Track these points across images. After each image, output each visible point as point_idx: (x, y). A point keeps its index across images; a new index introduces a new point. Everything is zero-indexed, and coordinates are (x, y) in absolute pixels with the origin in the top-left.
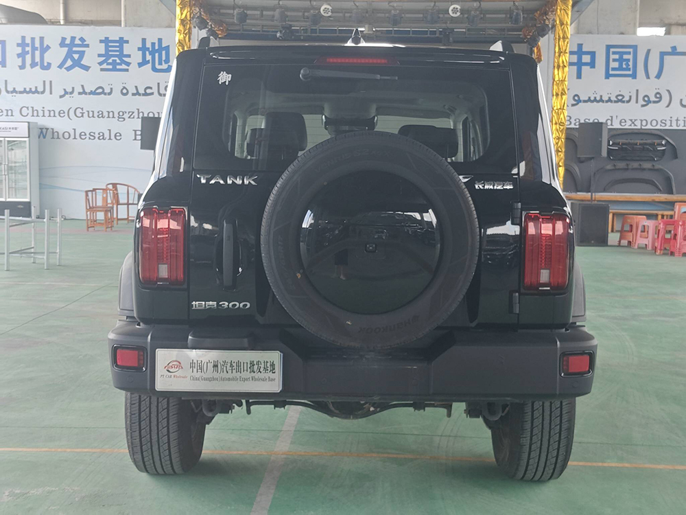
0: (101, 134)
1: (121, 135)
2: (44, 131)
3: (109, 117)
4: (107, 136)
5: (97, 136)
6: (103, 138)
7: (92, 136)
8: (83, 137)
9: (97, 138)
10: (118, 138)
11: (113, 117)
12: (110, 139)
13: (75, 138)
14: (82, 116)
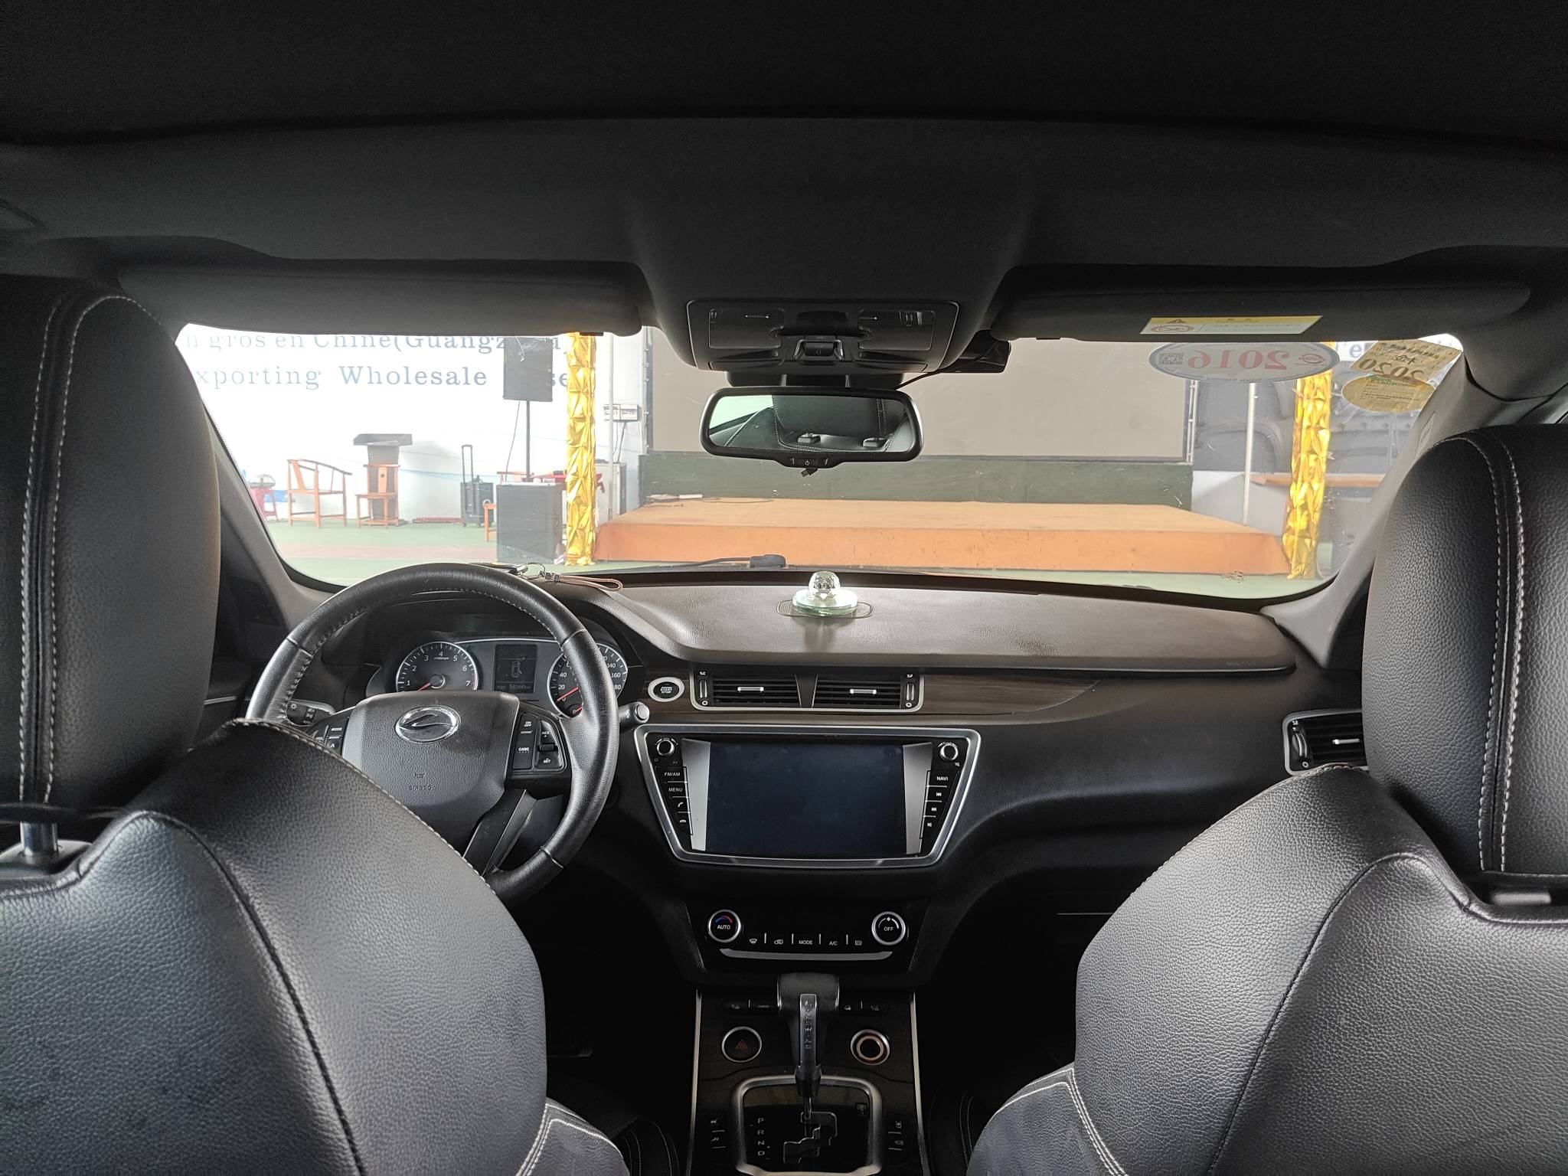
0: (452, 375)
1: (484, 377)
2: (356, 371)
3: (464, 346)
4: (461, 378)
5: (444, 378)
6: (455, 383)
7: (436, 378)
8: (420, 380)
9: (444, 382)
10: (480, 381)
11: (472, 346)
12: (467, 383)
13: (408, 383)
14: (419, 345)
